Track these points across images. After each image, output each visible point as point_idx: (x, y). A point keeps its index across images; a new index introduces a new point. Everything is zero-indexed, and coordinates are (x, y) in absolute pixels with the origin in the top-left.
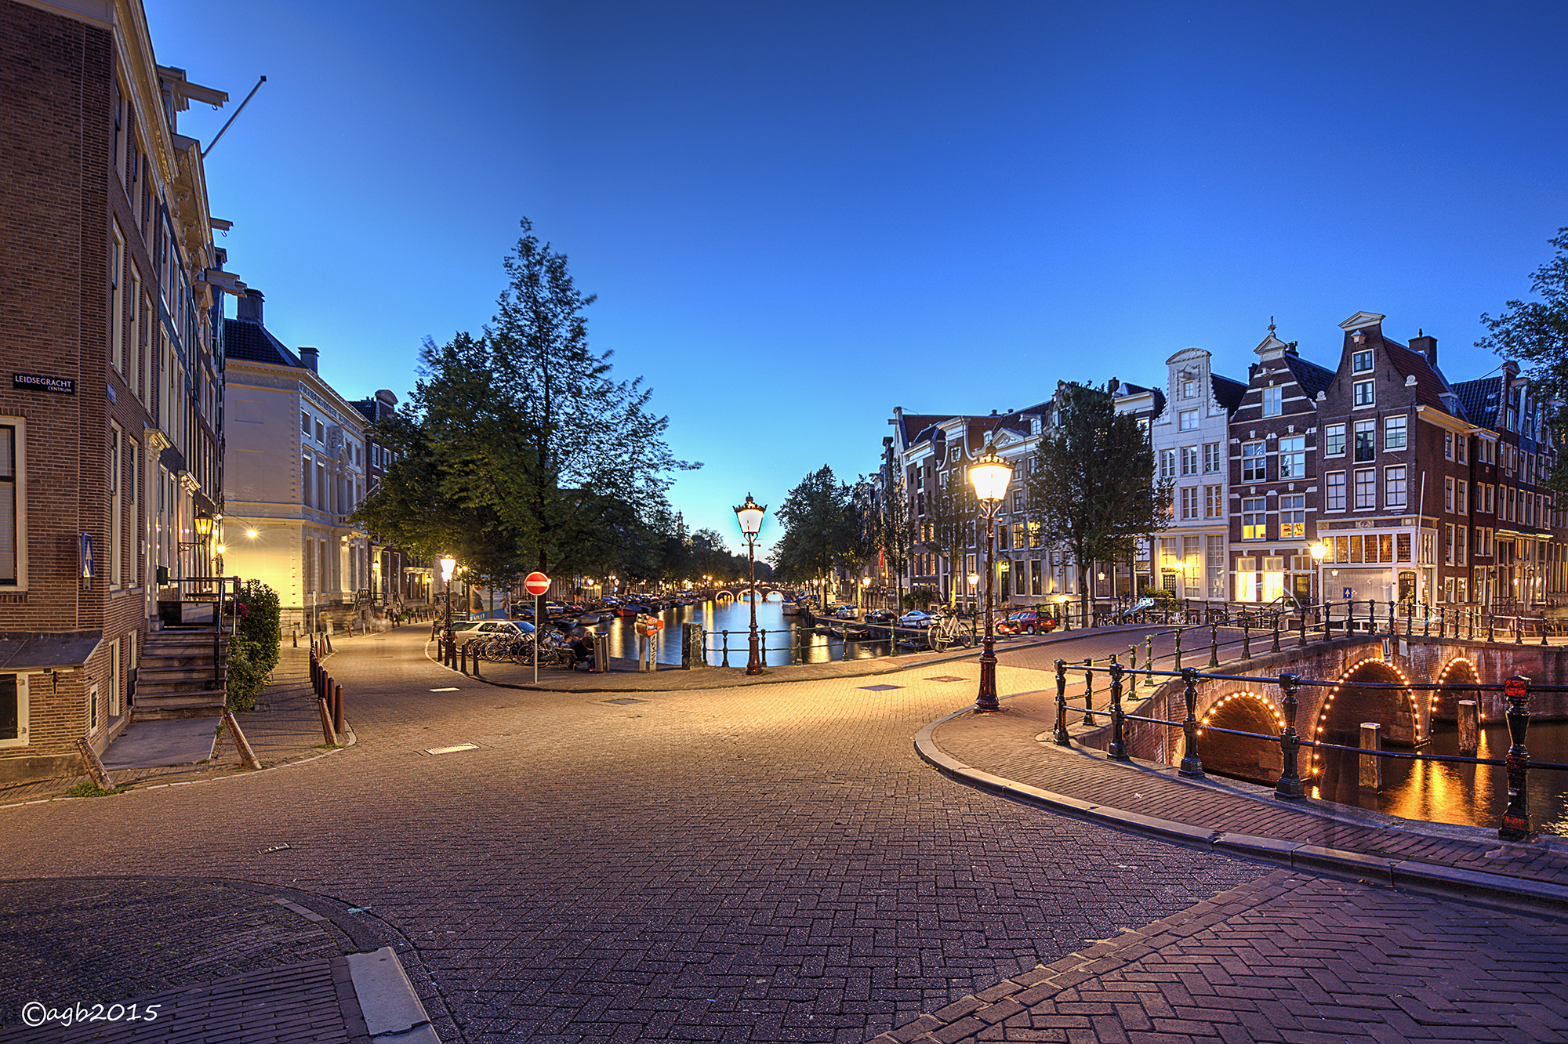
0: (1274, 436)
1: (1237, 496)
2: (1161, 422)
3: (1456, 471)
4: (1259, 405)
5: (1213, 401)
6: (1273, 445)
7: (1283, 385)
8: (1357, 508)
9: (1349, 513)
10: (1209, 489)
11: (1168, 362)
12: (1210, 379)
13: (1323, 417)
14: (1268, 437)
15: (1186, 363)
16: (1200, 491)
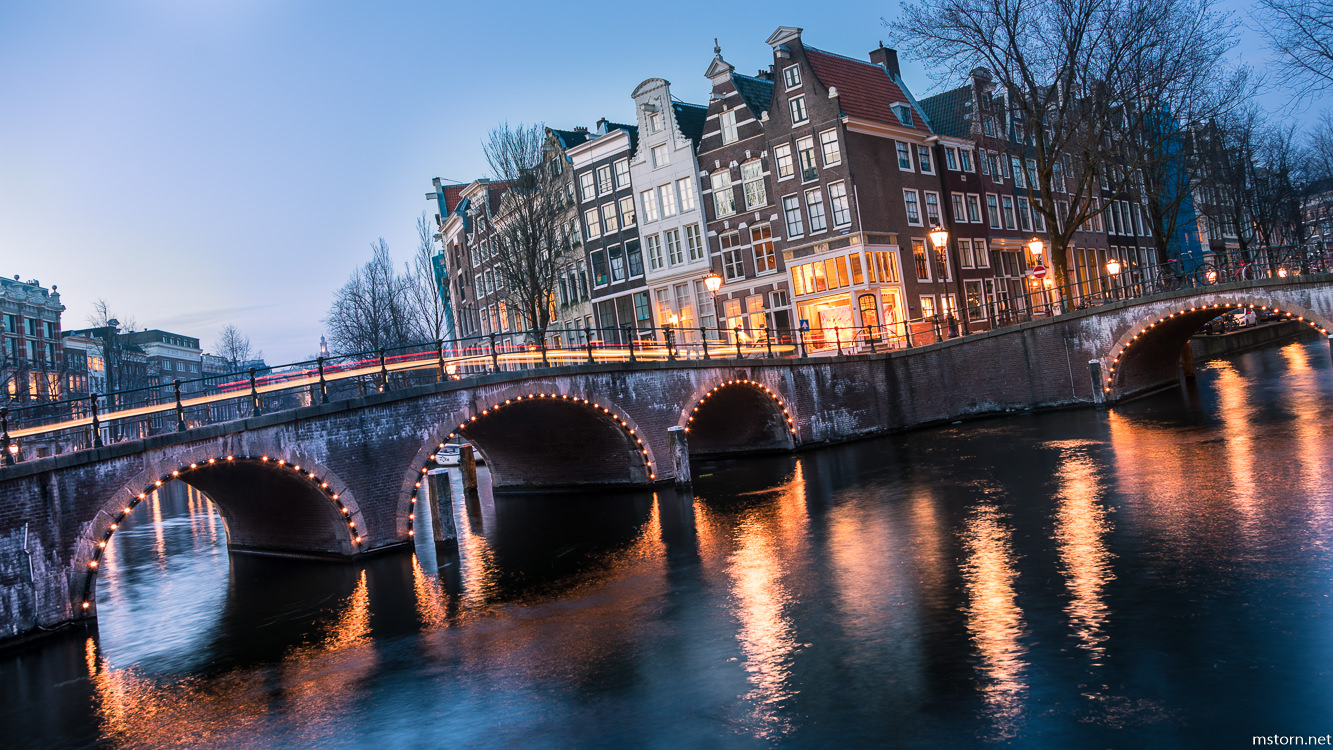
0: (736, 163)
1: (713, 233)
2: (638, 162)
3: (920, 182)
4: (718, 132)
5: (678, 133)
6: (736, 174)
7: (736, 108)
8: (814, 231)
9: (807, 239)
10: (689, 229)
11: (635, 95)
12: (672, 109)
13: (771, 138)
14: (731, 166)
15: (649, 94)
16: (682, 233)
